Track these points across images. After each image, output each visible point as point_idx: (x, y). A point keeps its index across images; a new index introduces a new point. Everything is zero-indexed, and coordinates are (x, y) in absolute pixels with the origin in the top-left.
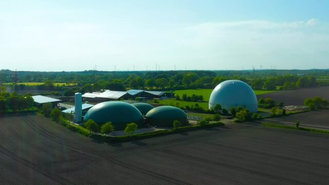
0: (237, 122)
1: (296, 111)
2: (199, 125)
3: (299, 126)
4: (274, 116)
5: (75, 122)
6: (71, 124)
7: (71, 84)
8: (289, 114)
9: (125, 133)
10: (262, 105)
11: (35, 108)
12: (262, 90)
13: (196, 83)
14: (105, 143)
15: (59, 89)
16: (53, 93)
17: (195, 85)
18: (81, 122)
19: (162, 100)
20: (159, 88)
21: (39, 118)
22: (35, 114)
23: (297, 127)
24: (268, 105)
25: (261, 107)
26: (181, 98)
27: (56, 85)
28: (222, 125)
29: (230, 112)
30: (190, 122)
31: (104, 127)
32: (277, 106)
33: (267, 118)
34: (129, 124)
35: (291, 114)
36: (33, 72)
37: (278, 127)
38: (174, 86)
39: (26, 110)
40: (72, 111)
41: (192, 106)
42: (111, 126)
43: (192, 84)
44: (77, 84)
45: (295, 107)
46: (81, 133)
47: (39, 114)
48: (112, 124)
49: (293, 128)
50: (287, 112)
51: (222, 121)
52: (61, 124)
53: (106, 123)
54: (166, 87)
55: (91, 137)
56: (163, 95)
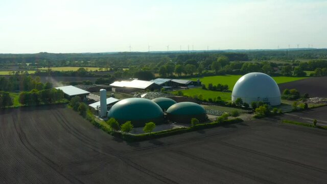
0: (256, 117)
1: (320, 104)
2: (217, 122)
3: (317, 124)
4: (296, 111)
5: (100, 117)
6: (96, 120)
7: (104, 70)
8: (312, 108)
9: (144, 132)
10: (286, 96)
11: (66, 100)
12: (292, 76)
13: (226, 68)
14: (125, 142)
15: (91, 75)
16: (85, 82)
17: (224, 71)
18: (106, 117)
19: (188, 88)
20: (188, 75)
21: (68, 111)
22: (64, 107)
23: (315, 125)
24: (292, 96)
25: (286, 98)
26: (207, 87)
27: (89, 69)
28: (240, 121)
29: (250, 106)
30: (210, 117)
31: (124, 126)
32: (302, 97)
33: (288, 113)
34: (146, 124)
35: (314, 108)
36: (70, 55)
37: (296, 124)
38: (203, 72)
39: (57, 102)
40: (97, 106)
41: (215, 99)
42: (131, 125)
43: (221, 69)
44: (109, 69)
45: (320, 100)
46: (105, 130)
47: (69, 107)
48: (132, 123)
49: (311, 126)
50: (309, 106)
51: (241, 117)
52: (87, 119)
53: (125, 122)
54: (194, 74)
55: (112, 135)
56: (190, 84)
